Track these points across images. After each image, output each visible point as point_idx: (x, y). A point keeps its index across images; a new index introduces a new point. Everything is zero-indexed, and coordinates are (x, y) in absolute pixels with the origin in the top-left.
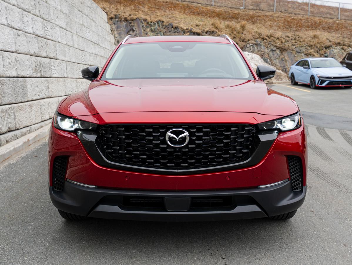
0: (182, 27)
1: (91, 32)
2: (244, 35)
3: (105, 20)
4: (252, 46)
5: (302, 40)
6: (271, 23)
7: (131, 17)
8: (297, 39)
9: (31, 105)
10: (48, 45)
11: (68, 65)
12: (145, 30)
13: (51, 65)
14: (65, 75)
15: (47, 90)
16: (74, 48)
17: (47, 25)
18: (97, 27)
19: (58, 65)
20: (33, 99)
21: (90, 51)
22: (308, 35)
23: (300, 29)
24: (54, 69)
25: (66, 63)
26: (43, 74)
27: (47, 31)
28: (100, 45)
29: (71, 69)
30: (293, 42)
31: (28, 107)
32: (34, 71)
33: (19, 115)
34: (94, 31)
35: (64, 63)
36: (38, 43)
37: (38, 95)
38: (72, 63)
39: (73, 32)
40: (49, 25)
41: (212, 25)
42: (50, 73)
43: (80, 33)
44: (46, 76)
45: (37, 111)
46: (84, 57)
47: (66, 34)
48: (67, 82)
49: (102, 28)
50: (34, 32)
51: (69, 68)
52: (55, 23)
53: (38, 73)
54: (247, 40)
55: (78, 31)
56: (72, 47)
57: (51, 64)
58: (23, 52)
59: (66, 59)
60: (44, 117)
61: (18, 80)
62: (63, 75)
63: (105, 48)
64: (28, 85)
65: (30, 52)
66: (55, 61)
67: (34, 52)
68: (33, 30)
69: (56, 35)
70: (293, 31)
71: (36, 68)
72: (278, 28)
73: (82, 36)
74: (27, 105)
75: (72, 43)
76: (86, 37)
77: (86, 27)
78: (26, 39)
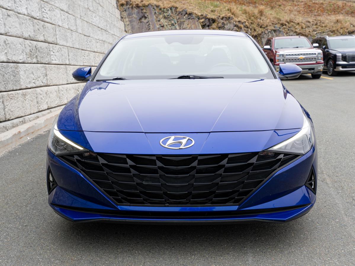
0: (197, 13)
1: (98, 17)
2: (262, 20)
3: (114, 5)
4: (270, 32)
5: (323, 25)
6: (290, 8)
7: (143, 3)
8: (319, 24)
9: (24, 93)
10: (46, 28)
11: (70, 51)
12: (158, 16)
13: (50, 51)
14: (66, 62)
15: (44, 78)
16: (77, 33)
17: (45, 6)
18: (104, 12)
19: (58, 51)
20: (27, 87)
21: (96, 37)
22: (331, 20)
23: (322, 14)
24: (54, 55)
25: (68, 49)
26: (39, 60)
27: (44, 13)
28: (108, 32)
29: (73, 55)
30: (314, 28)
31: (21, 96)
32: (28, 56)
33: (10, 104)
34: (101, 16)
35: (65, 48)
36: (33, 26)
37: (34, 83)
38: (75, 49)
39: (76, 15)
40: (47, 7)
41: (228, 10)
42: (49, 59)
43: (84, 18)
44: (44, 62)
45: (32, 100)
46: (89, 43)
47: (68, 17)
48: (69, 69)
49: (111, 13)
50: (28, 13)
51: (71, 54)
52: (55, 5)
53: (34, 58)
54: (266, 26)
55: (82, 15)
56: (75, 31)
57: (49, 49)
58: (15, 34)
59: (68, 45)
60: (41, 107)
61: (8, 66)
62: (64, 61)
63: (114, 35)
64: (21, 71)
65: (23, 35)
66: (54, 47)
67: (28, 35)
68: (27, 11)
69: (55, 18)
70: (314, 16)
71: (31, 53)
72: (298, 13)
73: (88, 21)
74: (20, 93)
75: (75, 28)
76: (92, 22)
77: (92, 12)
78: (18, 20)
